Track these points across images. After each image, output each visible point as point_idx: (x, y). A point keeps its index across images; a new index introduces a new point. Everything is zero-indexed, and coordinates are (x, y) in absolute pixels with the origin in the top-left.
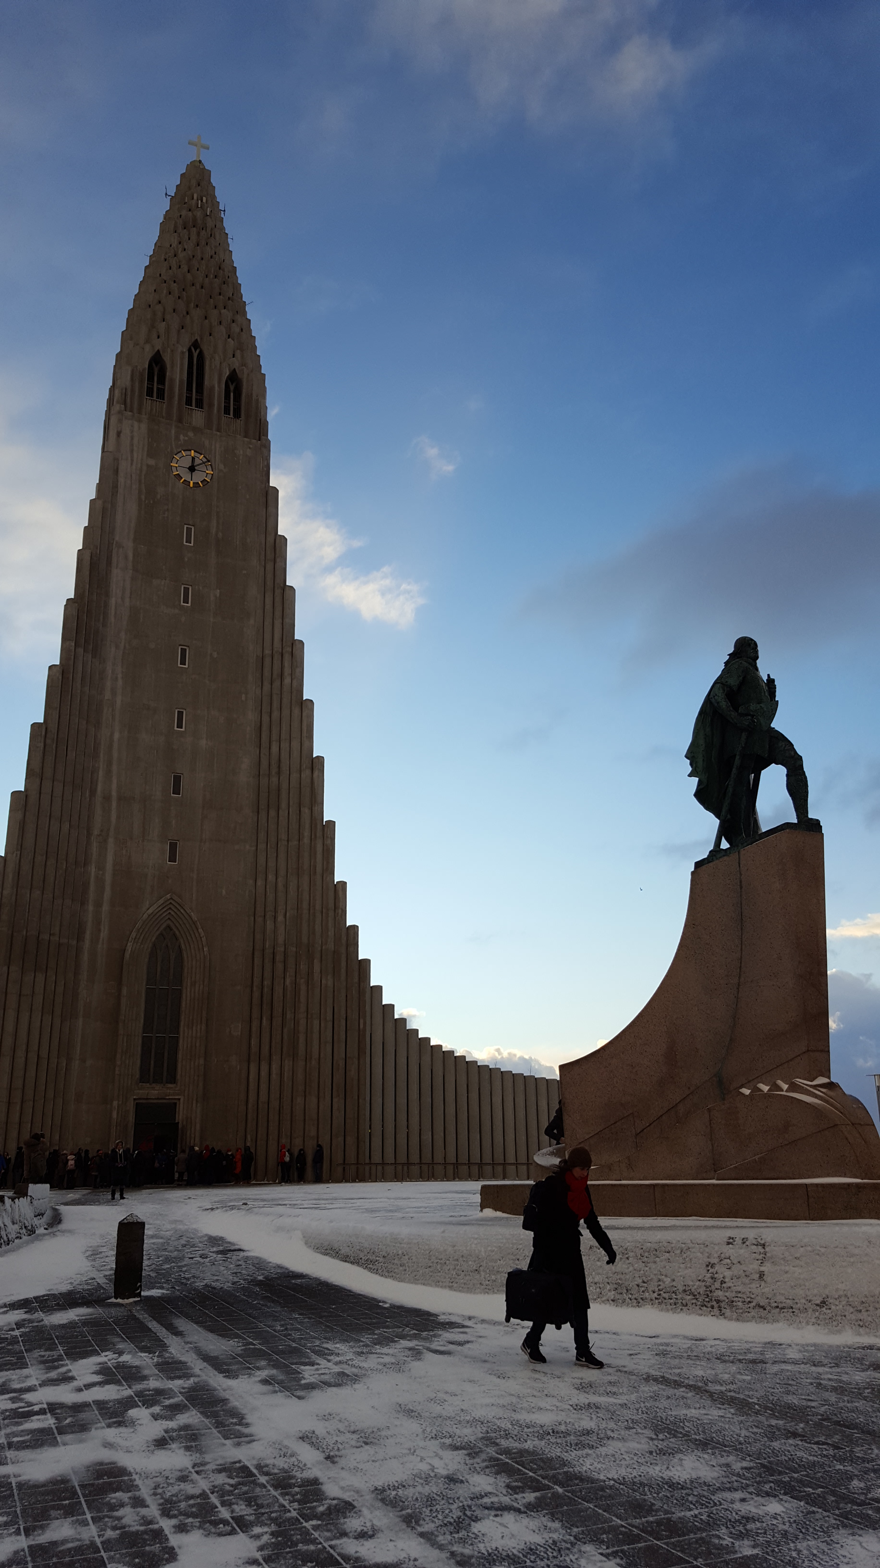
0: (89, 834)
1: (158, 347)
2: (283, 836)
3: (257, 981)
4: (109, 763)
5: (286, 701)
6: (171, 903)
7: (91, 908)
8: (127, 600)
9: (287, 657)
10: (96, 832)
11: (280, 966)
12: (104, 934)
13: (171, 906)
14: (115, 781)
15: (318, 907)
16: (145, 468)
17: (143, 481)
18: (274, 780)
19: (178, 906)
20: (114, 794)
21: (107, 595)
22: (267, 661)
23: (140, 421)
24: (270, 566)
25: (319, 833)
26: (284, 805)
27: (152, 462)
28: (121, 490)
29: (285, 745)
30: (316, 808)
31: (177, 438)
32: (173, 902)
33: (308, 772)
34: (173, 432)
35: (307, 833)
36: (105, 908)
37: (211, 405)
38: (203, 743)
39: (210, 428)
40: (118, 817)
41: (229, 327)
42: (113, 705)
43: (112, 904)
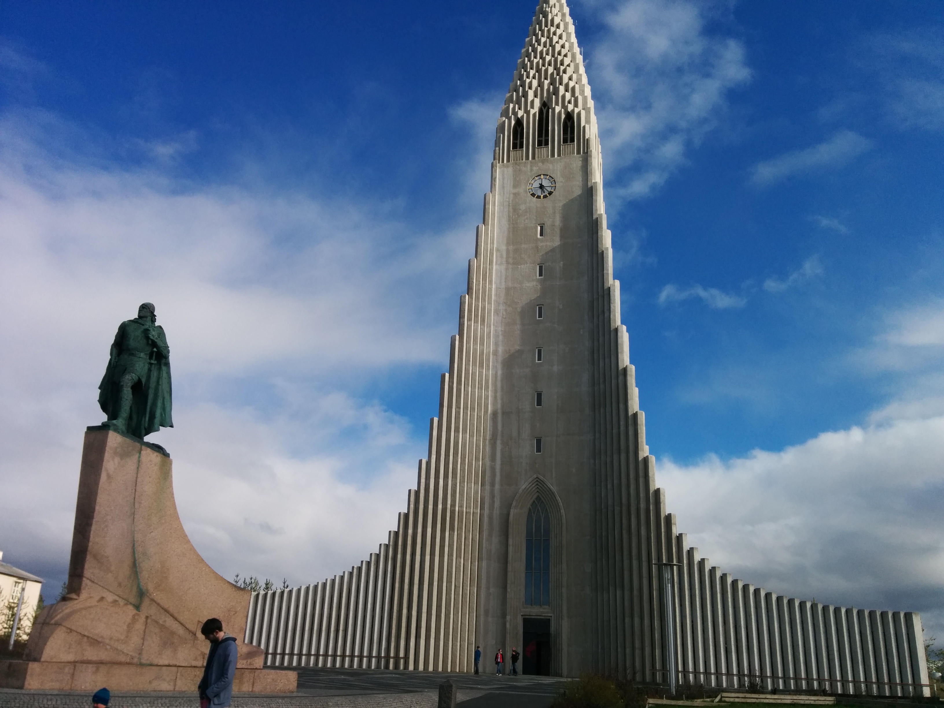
0: (484, 439)
1: (519, 115)
2: (609, 427)
3: (598, 533)
4: (496, 391)
6: (537, 481)
7: (488, 487)
8: (503, 283)
10: (489, 438)
11: (611, 522)
12: (497, 504)
13: (537, 483)
14: (499, 402)
16: (512, 196)
17: (511, 205)
18: (602, 386)
19: (541, 482)
20: (499, 411)
22: (595, 303)
23: (507, 167)
25: (630, 422)
26: (608, 404)
27: (515, 191)
29: (607, 361)
31: (532, 170)
32: (539, 480)
34: (529, 166)
35: (622, 423)
36: (497, 487)
37: (554, 142)
38: (555, 368)
39: (553, 155)
40: (503, 427)
41: (567, 85)
42: (496, 353)
43: (501, 484)
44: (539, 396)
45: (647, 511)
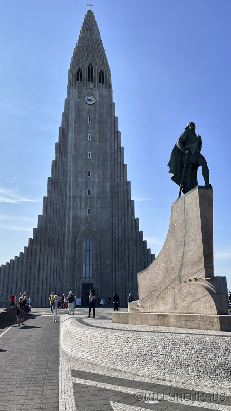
0: (65, 208)
1: (80, 66)
2: (120, 205)
3: (114, 248)
4: (70, 187)
5: (119, 166)
6: (88, 226)
7: (67, 228)
8: (73, 140)
9: (119, 152)
10: (67, 207)
11: (120, 243)
12: (71, 236)
14: (72, 192)
15: (130, 225)
16: (77, 102)
17: (77, 106)
18: (116, 189)
19: (90, 227)
20: (72, 196)
21: (68, 139)
22: (113, 154)
23: (75, 88)
24: (113, 126)
25: (130, 204)
26: (119, 196)
27: (79, 100)
28: (70, 109)
29: (119, 178)
30: (128, 197)
31: (86, 92)
33: (126, 186)
34: (84, 90)
35: (126, 204)
36: (71, 228)
37: (95, 81)
38: (96, 180)
39: (95, 88)
40: (73, 203)
41: (100, 58)
42: (70, 171)
43: (73, 227)
44: (89, 190)
45: (136, 239)
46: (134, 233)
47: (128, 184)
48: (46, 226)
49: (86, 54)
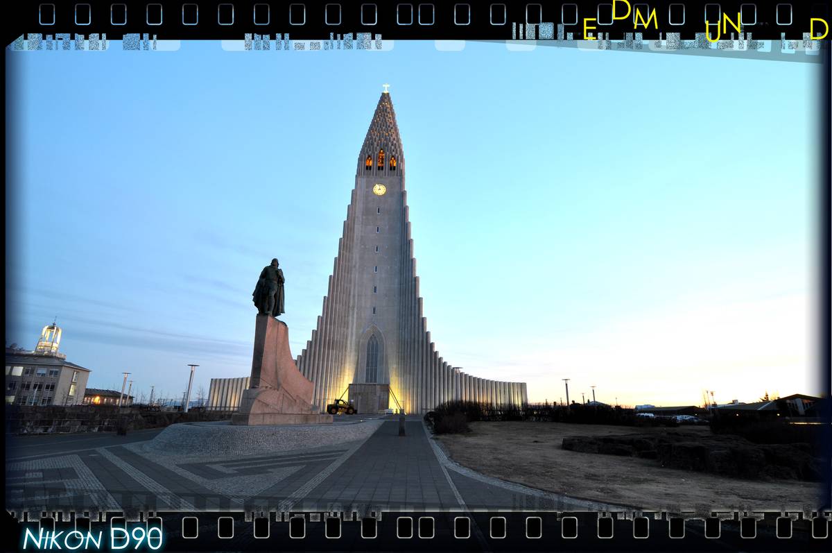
0: (349, 307)
1: (369, 154)
2: (407, 303)
4: (355, 285)
5: (408, 259)
7: (350, 329)
8: (360, 234)
9: (408, 245)
10: (351, 306)
12: (354, 337)
13: (373, 328)
14: (356, 290)
15: (417, 325)
16: (364, 192)
17: (364, 197)
18: (405, 285)
19: (375, 328)
20: (356, 295)
21: (354, 232)
22: (403, 247)
23: (363, 178)
24: (403, 216)
25: (417, 302)
26: (407, 293)
27: (367, 190)
28: (358, 200)
30: (416, 294)
31: (375, 181)
33: (413, 282)
34: (374, 179)
35: (413, 302)
36: (354, 330)
37: (386, 168)
39: (385, 176)
41: (393, 142)
42: (355, 266)
43: (357, 328)
44: (375, 288)
45: (423, 341)
46: (421, 334)
47: (416, 280)
48: (326, 328)
49: (377, 139)
